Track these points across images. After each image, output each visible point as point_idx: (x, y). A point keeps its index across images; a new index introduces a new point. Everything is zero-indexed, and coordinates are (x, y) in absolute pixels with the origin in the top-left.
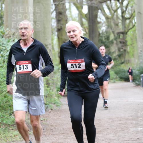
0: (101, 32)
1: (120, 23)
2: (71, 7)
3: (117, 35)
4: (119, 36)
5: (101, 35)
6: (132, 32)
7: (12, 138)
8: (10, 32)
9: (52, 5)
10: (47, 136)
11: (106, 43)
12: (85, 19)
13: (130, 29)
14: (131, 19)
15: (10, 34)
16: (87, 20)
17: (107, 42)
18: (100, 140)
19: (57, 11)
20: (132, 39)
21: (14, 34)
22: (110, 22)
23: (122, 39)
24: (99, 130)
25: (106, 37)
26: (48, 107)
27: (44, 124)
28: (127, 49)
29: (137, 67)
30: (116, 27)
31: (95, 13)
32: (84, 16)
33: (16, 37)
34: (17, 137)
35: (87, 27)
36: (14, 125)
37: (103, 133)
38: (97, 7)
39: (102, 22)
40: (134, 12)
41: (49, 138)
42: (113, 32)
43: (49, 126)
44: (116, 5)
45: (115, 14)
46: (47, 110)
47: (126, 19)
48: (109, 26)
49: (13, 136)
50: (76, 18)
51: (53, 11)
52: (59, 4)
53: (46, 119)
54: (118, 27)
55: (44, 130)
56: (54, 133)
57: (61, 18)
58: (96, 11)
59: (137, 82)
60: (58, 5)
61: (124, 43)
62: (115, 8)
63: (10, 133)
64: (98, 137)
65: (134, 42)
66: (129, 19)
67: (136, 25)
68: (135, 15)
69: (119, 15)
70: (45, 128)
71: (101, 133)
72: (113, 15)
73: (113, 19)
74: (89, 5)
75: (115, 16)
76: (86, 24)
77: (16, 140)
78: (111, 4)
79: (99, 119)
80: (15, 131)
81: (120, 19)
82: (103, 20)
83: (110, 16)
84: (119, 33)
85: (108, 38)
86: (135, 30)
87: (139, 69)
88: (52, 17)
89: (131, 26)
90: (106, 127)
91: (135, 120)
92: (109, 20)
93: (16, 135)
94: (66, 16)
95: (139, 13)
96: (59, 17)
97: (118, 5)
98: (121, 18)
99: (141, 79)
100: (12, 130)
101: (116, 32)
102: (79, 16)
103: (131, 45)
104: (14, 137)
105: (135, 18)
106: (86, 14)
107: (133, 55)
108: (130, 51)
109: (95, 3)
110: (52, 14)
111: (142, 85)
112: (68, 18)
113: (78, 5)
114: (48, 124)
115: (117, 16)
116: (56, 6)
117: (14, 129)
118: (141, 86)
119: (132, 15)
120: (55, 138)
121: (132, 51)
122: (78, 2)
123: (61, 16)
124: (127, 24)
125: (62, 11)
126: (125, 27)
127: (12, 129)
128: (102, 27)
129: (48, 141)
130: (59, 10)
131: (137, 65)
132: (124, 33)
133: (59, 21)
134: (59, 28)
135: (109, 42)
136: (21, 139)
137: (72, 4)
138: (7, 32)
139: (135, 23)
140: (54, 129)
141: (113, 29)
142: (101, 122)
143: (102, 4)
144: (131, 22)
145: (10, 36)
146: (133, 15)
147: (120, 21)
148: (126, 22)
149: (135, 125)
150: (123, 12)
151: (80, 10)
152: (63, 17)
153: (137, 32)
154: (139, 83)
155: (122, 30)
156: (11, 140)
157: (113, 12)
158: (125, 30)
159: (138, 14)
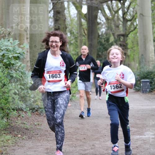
0: (100, 34)
1: (121, 24)
2: (70, 6)
3: (118, 37)
4: (120, 38)
5: (100, 37)
6: (133, 35)
7: (4, 143)
8: (5, 31)
9: (50, 4)
10: (41, 141)
11: (105, 46)
12: (84, 20)
13: (131, 32)
14: (132, 21)
15: (5, 33)
16: (86, 20)
17: (107, 44)
18: (97, 147)
19: (55, 10)
20: (133, 43)
21: (9, 33)
22: (111, 23)
23: (122, 42)
24: (96, 137)
25: (106, 39)
26: (42, 111)
27: (38, 129)
28: (127, 52)
29: (137, 72)
30: (117, 29)
31: (95, 13)
32: (83, 16)
33: (11, 36)
34: (9, 141)
35: (86, 28)
36: (7, 129)
37: (101, 140)
38: (97, 7)
39: (102, 23)
40: (136, 13)
41: (43, 143)
42: (113, 34)
43: (44, 131)
44: (117, 5)
45: (116, 15)
46: (42, 114)
47: (128, 21)
48: (109, 28)
49: (5, 140)
50: (74, 18)
51: (51, 11)
52: (57, 2)
53: (40, 123)
54: (119, 29)
55: (38, 135)
56: (49, 139)
57: (59, 17)
58: (96, 11)
59: (137, 87)
60: (56, 4)
61: (124, 46)
62: (116, 9)
63: (2, 137)
64: (95, 144)
65: (135, 45)
66: (130, 20)
67: (137, 27)
68: (137, 17)
69: (120, 16)
70: (39, 133)
71: (98, 140)
72: (114, 16)
73: (114, 21)
74: (89, 4)
75: (116, 17)
76: (85, 25)
77: (8, 145)
78: (112, 4)
79: (96, 125)
80: (8, 136)
81: (121, 21)
82: (103, 21)
83: (111, 17)
84: (119, 36)
85: (108, 40)
86: (136, 33)
87: (139, 74)
88: (49, 16)
89: (132, 29)
90: (103, 134)
91: (133, 128)
92: (110, 21)
93: (8, 140)
94: (64, 15)
95: (142, 15)
96: (57, 17)
97: (120, 5)
98: (122, 19)
99: (142, 85)
100: (4, 135)
101: (116, 34)
102: (78, 16)
103: (132, 48)
104: (6, 142)
105: (137, 20)
106: (86, 14)
107: (134, 59)
108: (131, 55)
109: (95, 3)
110: (49, 13)
111: (142, 90)
112: (67, 18)
113: (78, 5)
114: (43, 129)
115: (118, 17)
116: (54, 4)
117: (6, 133)
118: (141, 92)
119: (133, 17)
120: (49, 143)
121: (132, 55)
122: (77, 2)
123: (59, 15)
124: (128, 26)
125: (61, 10)
126: (126, 29)
127: (5, 133)
128: (101, 28)
129: (43, 147)
130: (57, 10)
131: (137, 70)
132: (125, 36)
133: (56, 20)
134: (57, 28)
135: (109, 45)
136: (13, 144)
137: (71, 3)
138: (2, 31)
139: (137, 25)
140: (48, 135)
141: (114, 31)
142: (98, 129)
143: (103, 4)
144: (132, 24)
145: (6, 36)
146: (135, 17)
147: (121, 23)
148: (127, 24)
149: (134, 132)
150: (124, 14)
151: (79, 9)
152: (61, 17)
153: (138, 35)
154: (139, 89)
155: (122, 33)
156: (2, 144)
157: (114, 13)
158: (126, 33)
159: (140, 16)
